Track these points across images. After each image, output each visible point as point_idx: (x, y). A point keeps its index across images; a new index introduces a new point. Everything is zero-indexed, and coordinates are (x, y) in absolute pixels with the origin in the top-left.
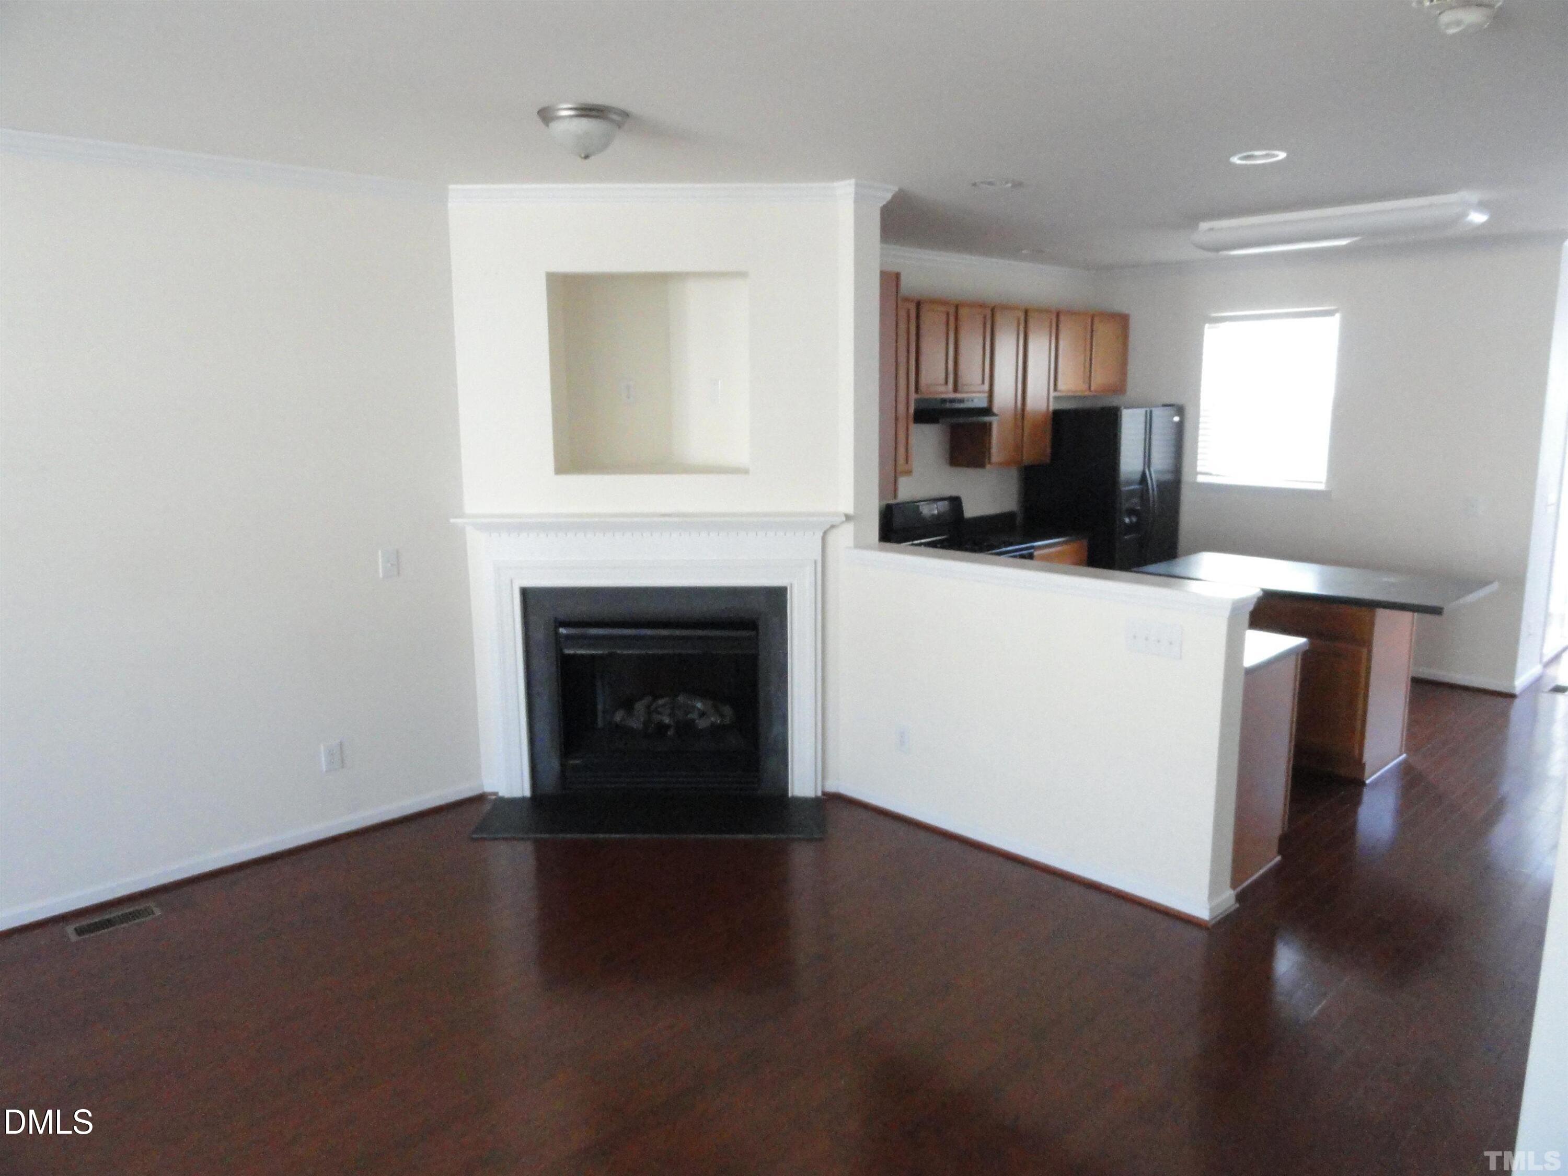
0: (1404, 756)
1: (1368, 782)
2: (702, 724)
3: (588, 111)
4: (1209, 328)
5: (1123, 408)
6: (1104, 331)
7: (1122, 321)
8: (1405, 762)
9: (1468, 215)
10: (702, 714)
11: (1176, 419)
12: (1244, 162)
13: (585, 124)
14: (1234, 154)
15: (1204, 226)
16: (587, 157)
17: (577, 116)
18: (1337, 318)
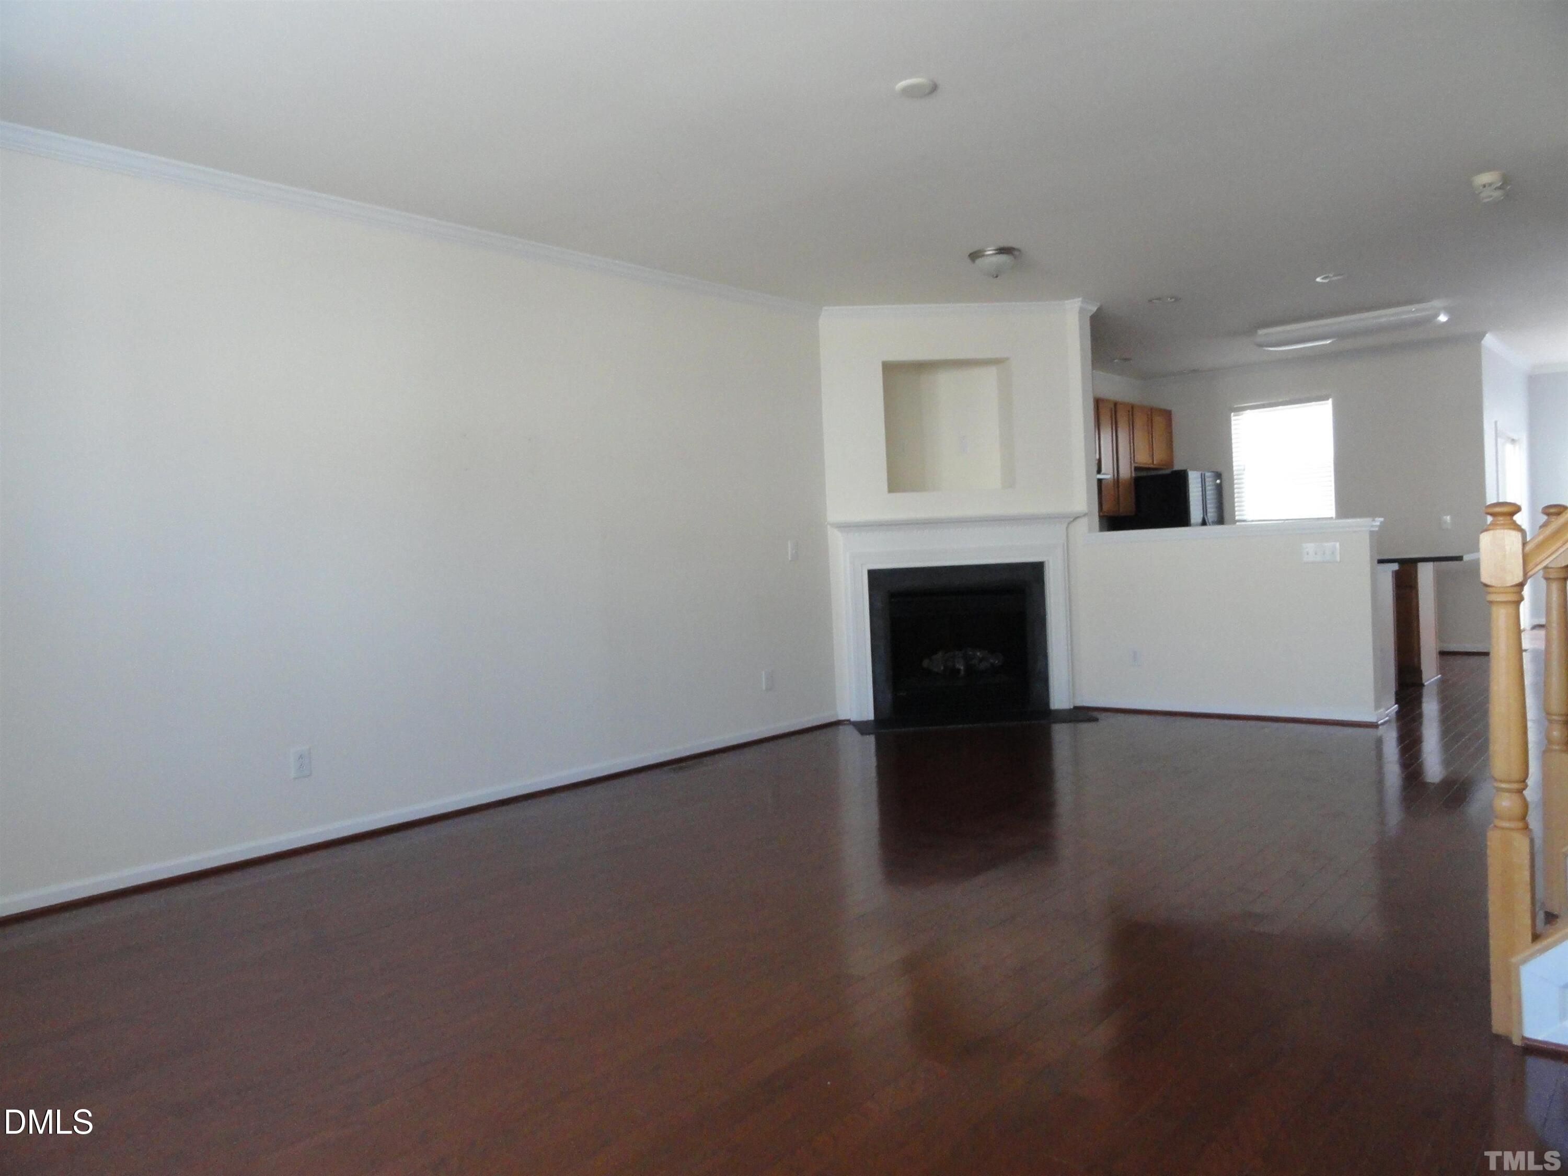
0: (1439, 676)
1: (1426, 684)
2: (983, 666)
3: (1002, 251)
4: (1235, 416)
5: (1188, 470)
6: (1159, 420)
7: (1167, 415)
8: (1440, 679)
9: (1438, 316)
10: (981, 660)
11: (1218, 481)
12: (1324, 281)
13: (1003, 258)
14: (1317, 277)
15: (1261, 332)
16: (997, 277)
17: (997, 254)
18: (1330, 401)
